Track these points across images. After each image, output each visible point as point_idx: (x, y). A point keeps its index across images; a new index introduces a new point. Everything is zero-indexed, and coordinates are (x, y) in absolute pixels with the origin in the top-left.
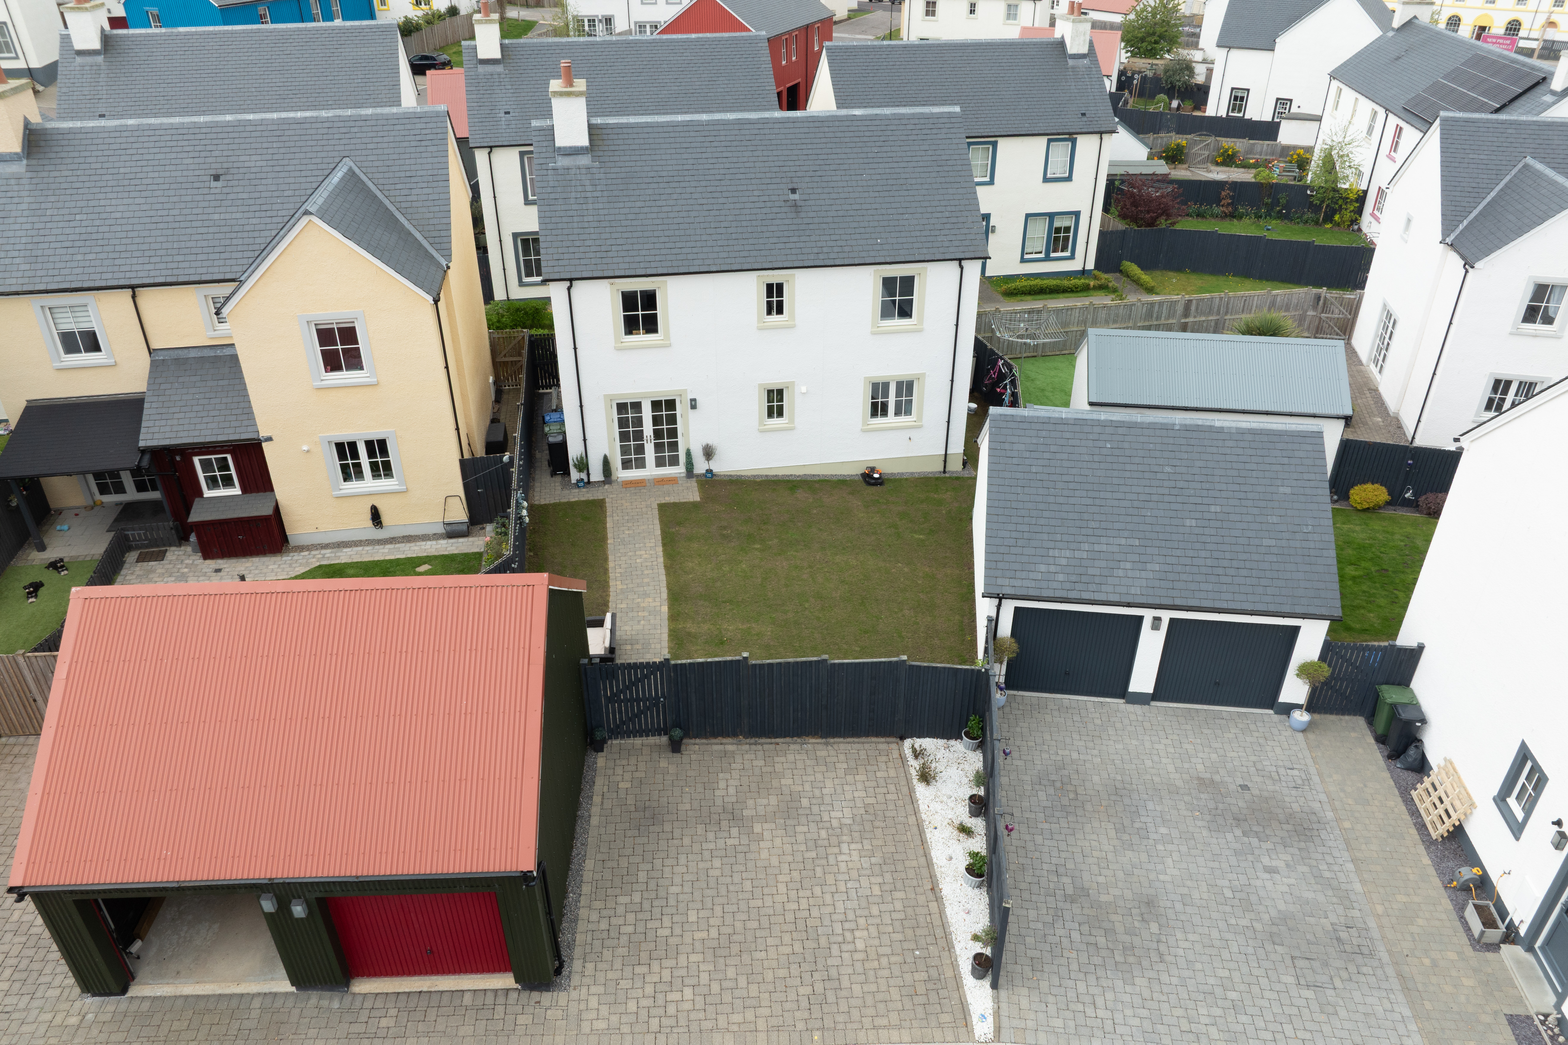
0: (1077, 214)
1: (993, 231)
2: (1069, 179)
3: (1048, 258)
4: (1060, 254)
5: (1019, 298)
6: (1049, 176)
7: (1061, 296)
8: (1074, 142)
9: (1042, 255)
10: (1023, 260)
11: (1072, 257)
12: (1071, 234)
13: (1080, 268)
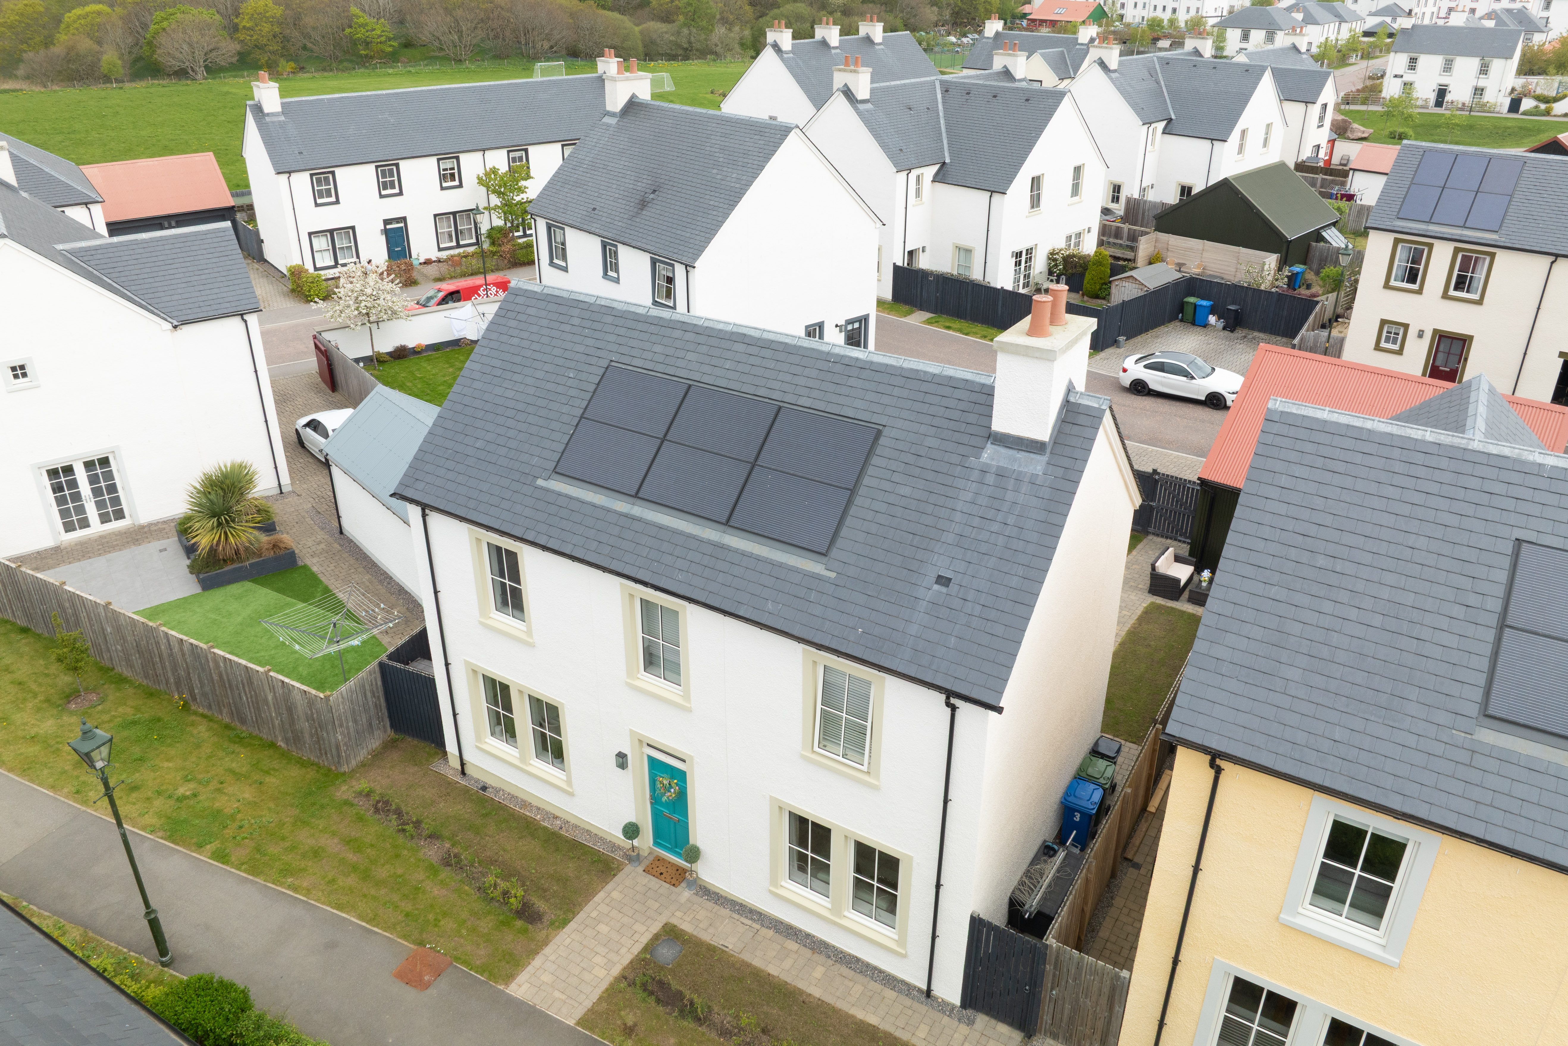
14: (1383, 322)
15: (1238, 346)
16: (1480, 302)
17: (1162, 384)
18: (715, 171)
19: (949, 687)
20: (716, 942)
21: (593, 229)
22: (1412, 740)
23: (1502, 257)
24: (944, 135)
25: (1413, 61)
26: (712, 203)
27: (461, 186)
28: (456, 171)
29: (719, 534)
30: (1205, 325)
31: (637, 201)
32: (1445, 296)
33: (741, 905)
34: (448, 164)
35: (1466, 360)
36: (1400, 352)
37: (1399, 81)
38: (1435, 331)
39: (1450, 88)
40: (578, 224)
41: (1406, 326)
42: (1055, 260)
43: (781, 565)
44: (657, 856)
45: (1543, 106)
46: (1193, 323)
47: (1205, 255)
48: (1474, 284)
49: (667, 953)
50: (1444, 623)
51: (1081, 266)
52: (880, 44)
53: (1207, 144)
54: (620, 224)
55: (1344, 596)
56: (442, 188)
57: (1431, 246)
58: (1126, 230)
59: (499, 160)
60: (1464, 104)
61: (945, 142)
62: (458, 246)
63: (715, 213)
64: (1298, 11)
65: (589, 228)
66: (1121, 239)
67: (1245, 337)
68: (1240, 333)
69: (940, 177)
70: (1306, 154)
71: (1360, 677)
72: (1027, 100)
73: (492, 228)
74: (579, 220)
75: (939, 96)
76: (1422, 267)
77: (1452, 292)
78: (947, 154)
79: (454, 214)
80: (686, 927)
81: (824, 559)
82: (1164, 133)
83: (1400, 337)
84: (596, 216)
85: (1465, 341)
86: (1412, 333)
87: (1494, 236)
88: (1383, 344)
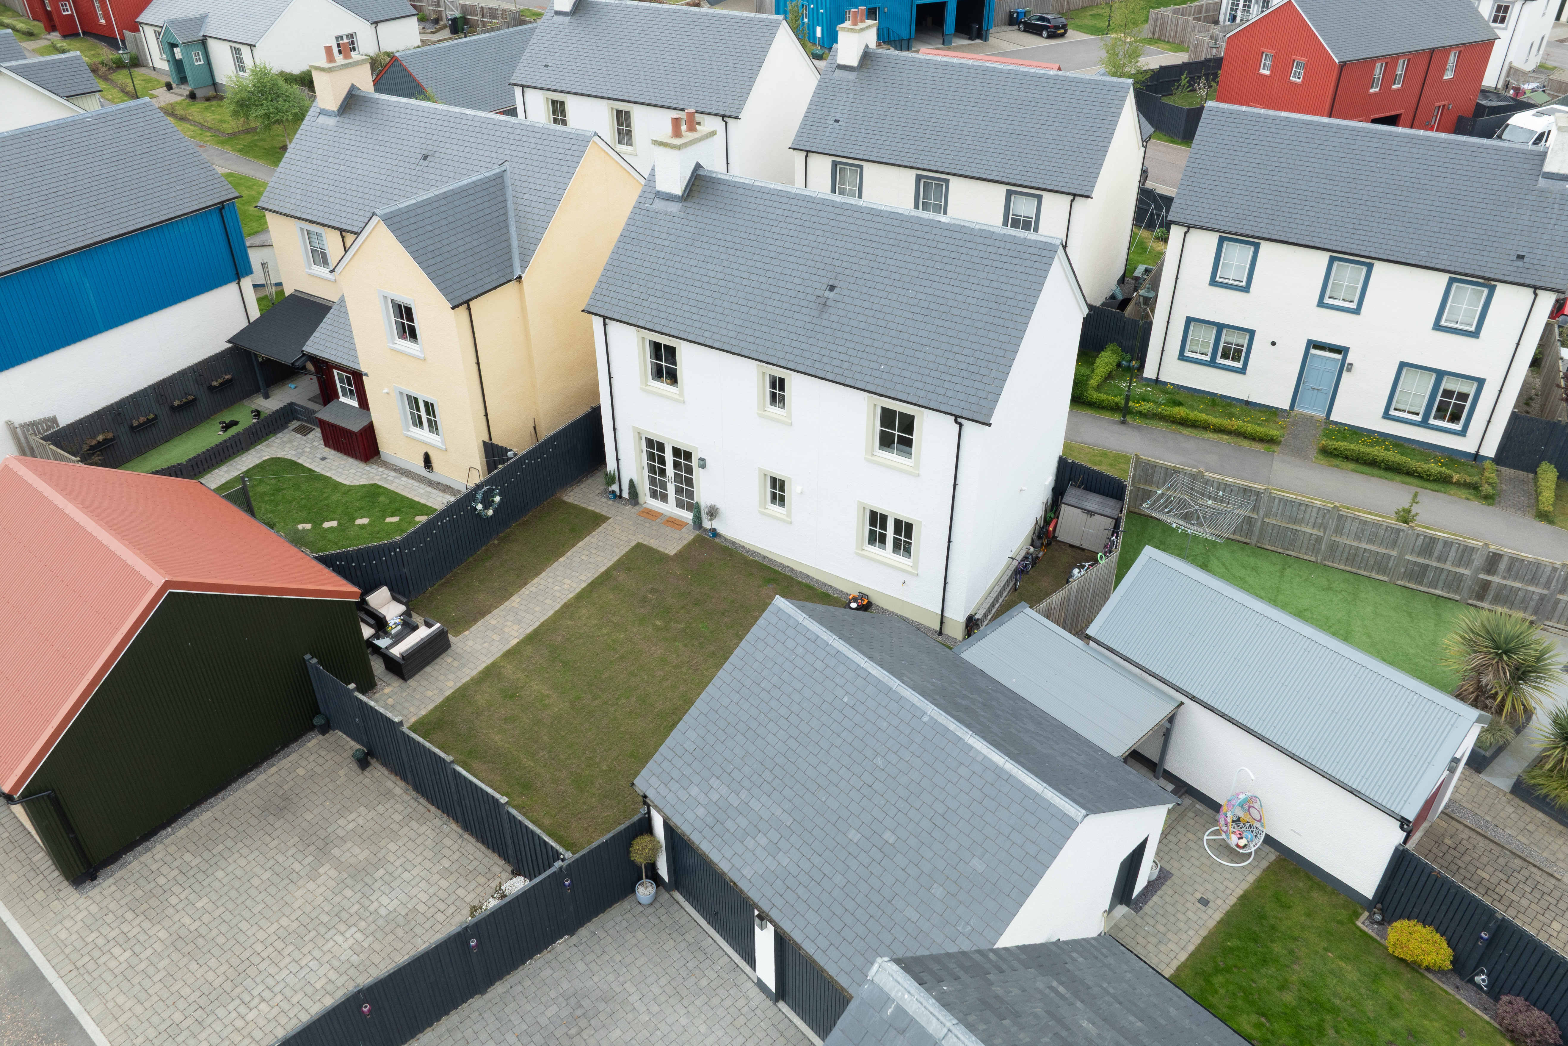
0: (1481, 382)
1: (1349, 370)
2: (1475, 334)
3: (1424, 424)
4: (1445, 424)
5: (1337, 462)
6: (1443, 323)
7: (1398, 478)
8: (1492, 290)
9: (1418, 418)
10: (1386, 416)
11: (1463, 433)
12: (1468, 405)
13: (1473, 450)
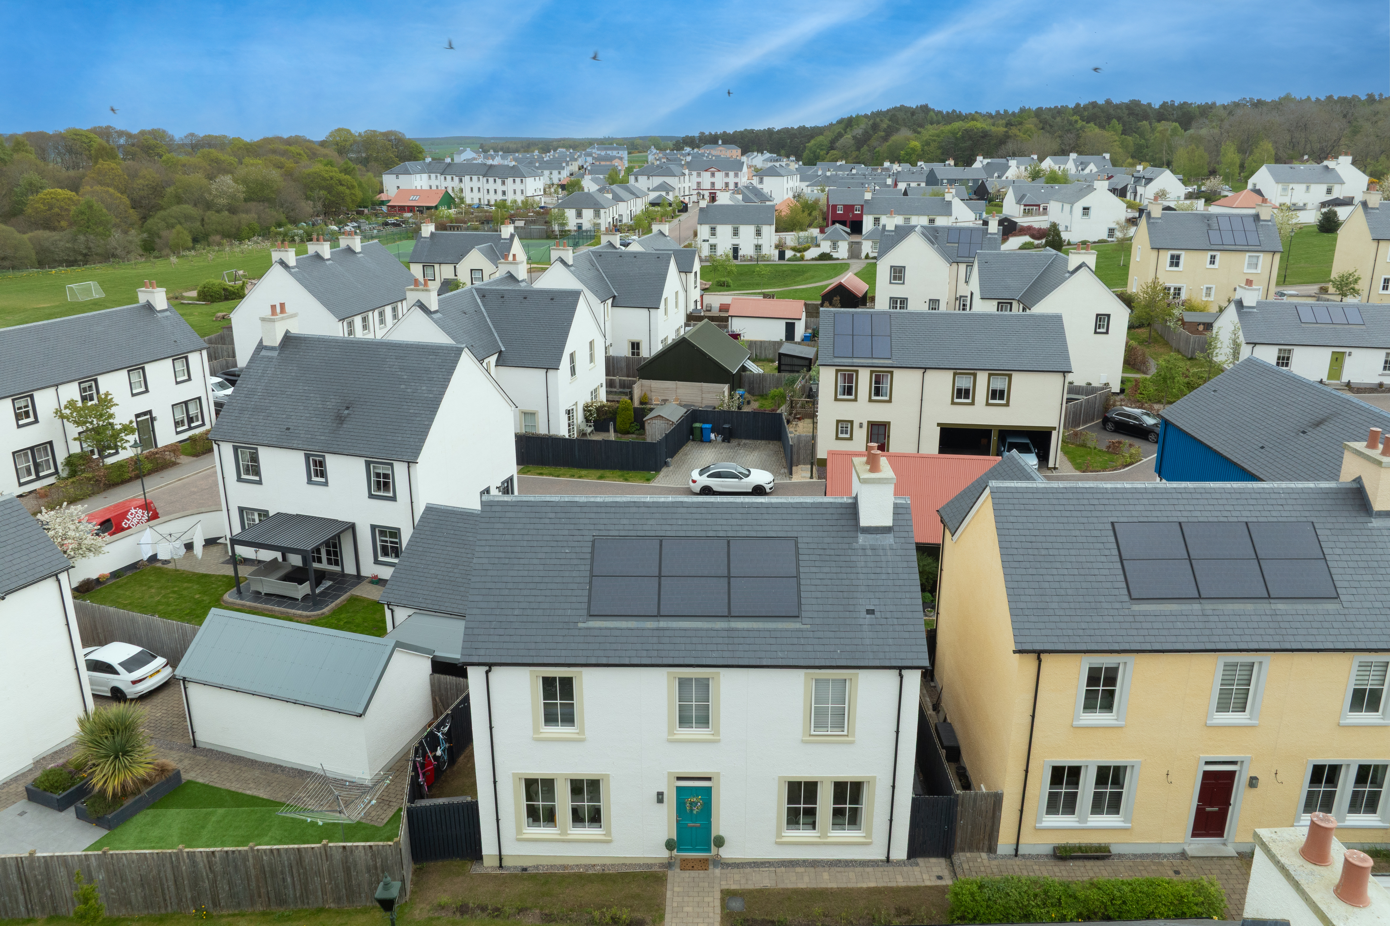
14: (838, 422)
15: (741, 451)
16: (890, 401)
17: (722, 486)
18: (402, 386)
19: (900, 665)
20: (758, 886)
21: (295, 445)
22: (1111, 619)
23: (897, 374)
24: (493, 330)
25: (713, 229)
26: (411, 411)
27: (36, 421)
28: (30, 408)
29: (726, 623)
30: (710, 441)
31: (333, 418)
32: (870, 400)
33: (754, 863)
34: (22, 403)
35: (889, 436)
36: (851, 438)
37: (706, 244)
38: (869, 422)
39: (740, 247)
40: (275, 443)
41: (852, 422)
42: (590, 411)
43: (775, 630)
44: (681, 859)
45: (798, 255)
46: (702, 441)
47: (679, 391)
48: (884, 391)
49: (736, 905)
50: (1101, 565)
51: (610, 413)
52: (360, 253)
53: (646, 311)
54: (323, 438)
55: (1059, 565)
56: (19, 426)
57: (857, 372)
58: (617, 381)
59: (71, 392)
60: (751, 257)
61: (496, 335)
62: (38, 478)
63: (418, 419)
64: (608, 192)
65: (290, 445)
66: (615, 387)
67: (739, 445)
68: (734, 442)
69: (501, 362)
70: (691, 307)
71: (1081, 599)
72: (552, 299)
73: (70, 456)
74: (275, 439)
75: (479, 301)
76: (854, 385)
77: (874, 398)
78: (501, 344)
79: (32, 449)
80: (733, 887)
81: (799, 619)
82: (612, 306)
83: (849, 429)
84: (292, 434)
85: (885, 425)
86: (856, 425)
87: (890, 361)
88: (840, 436)
